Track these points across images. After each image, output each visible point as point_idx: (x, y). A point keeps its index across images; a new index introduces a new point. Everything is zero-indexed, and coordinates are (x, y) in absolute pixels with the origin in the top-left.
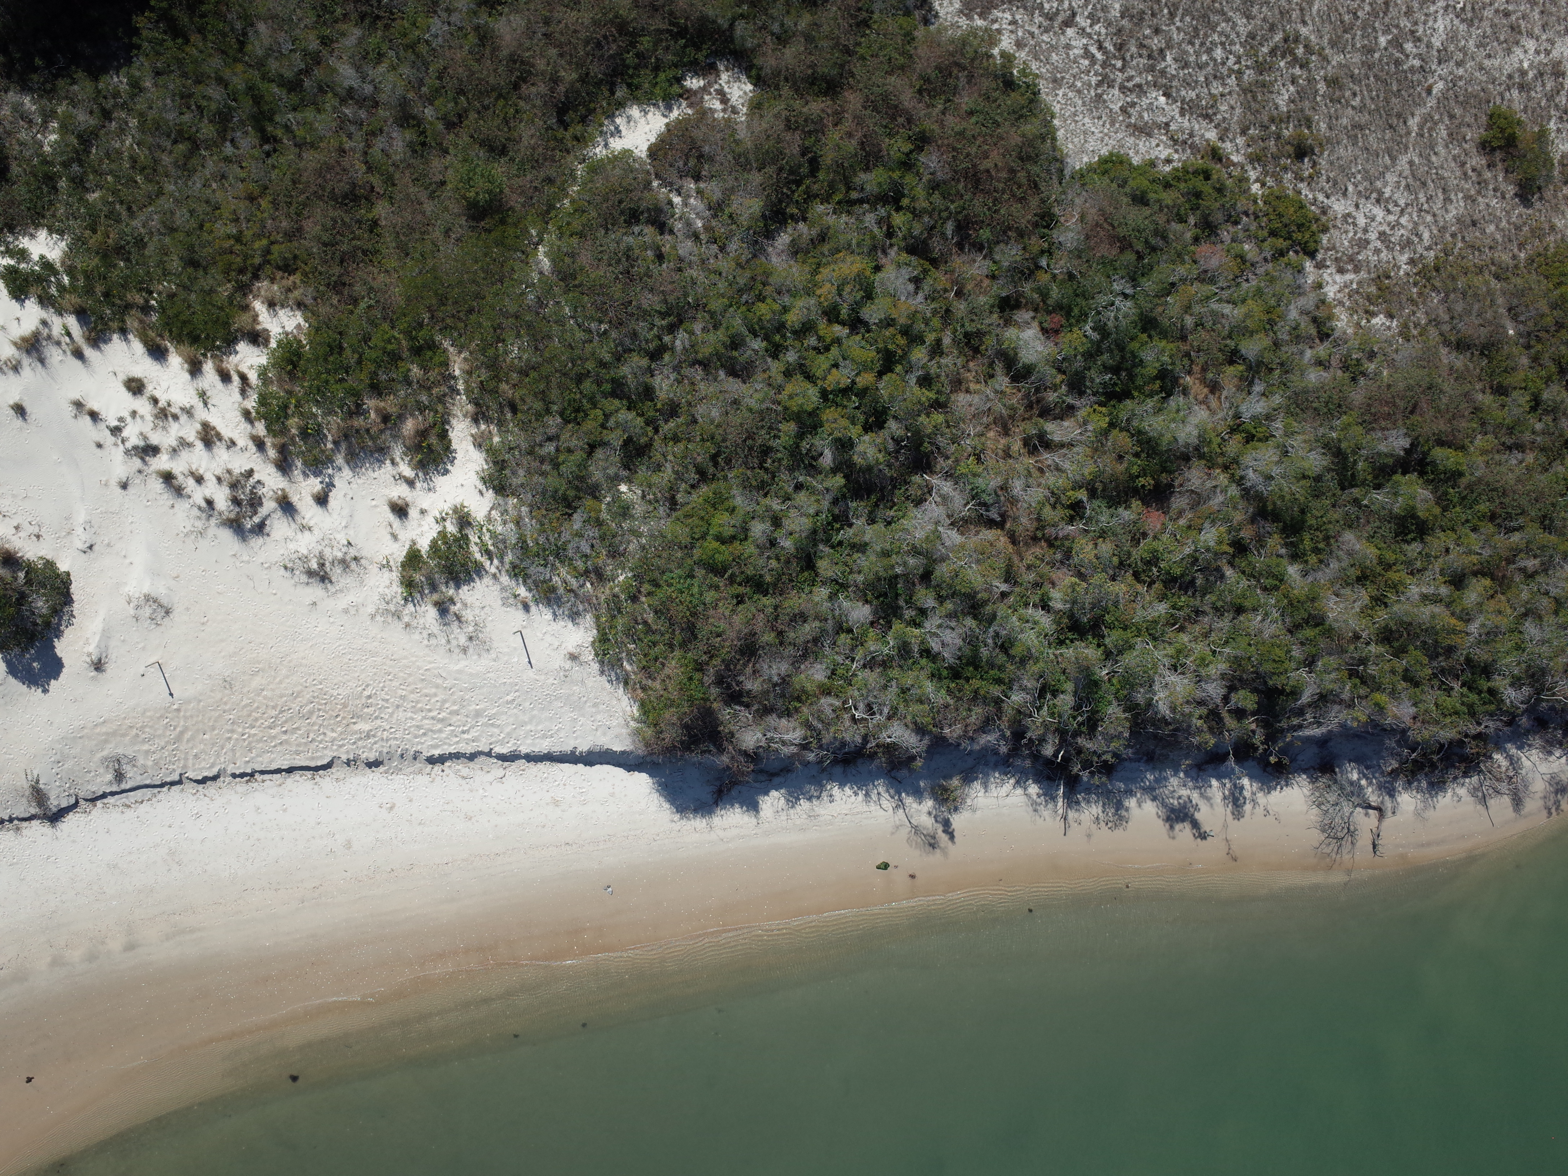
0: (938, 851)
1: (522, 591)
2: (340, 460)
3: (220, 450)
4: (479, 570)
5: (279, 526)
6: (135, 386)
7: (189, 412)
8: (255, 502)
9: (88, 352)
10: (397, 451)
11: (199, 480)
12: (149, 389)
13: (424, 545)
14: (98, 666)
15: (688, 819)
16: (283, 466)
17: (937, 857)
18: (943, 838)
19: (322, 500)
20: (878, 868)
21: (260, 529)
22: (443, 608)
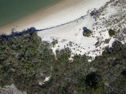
1: (48, 42)
2: (64, 49)
3: (73, 48)
4: (52, 43)
5: (68, 43)
6: (81, 52)
7: (76, 51)
8: (70, 45)
9: (85, 53)
10: (60, 51)
11: (75, 46)
12: (80, 52)
13: (56, 44)
14: (80, 29)
15: (33, 27)
16: (68, 48)
17: (13, 28)
18: (12, 30)
19: (65, 46)
21: (69, 43)
22: (54, 40)
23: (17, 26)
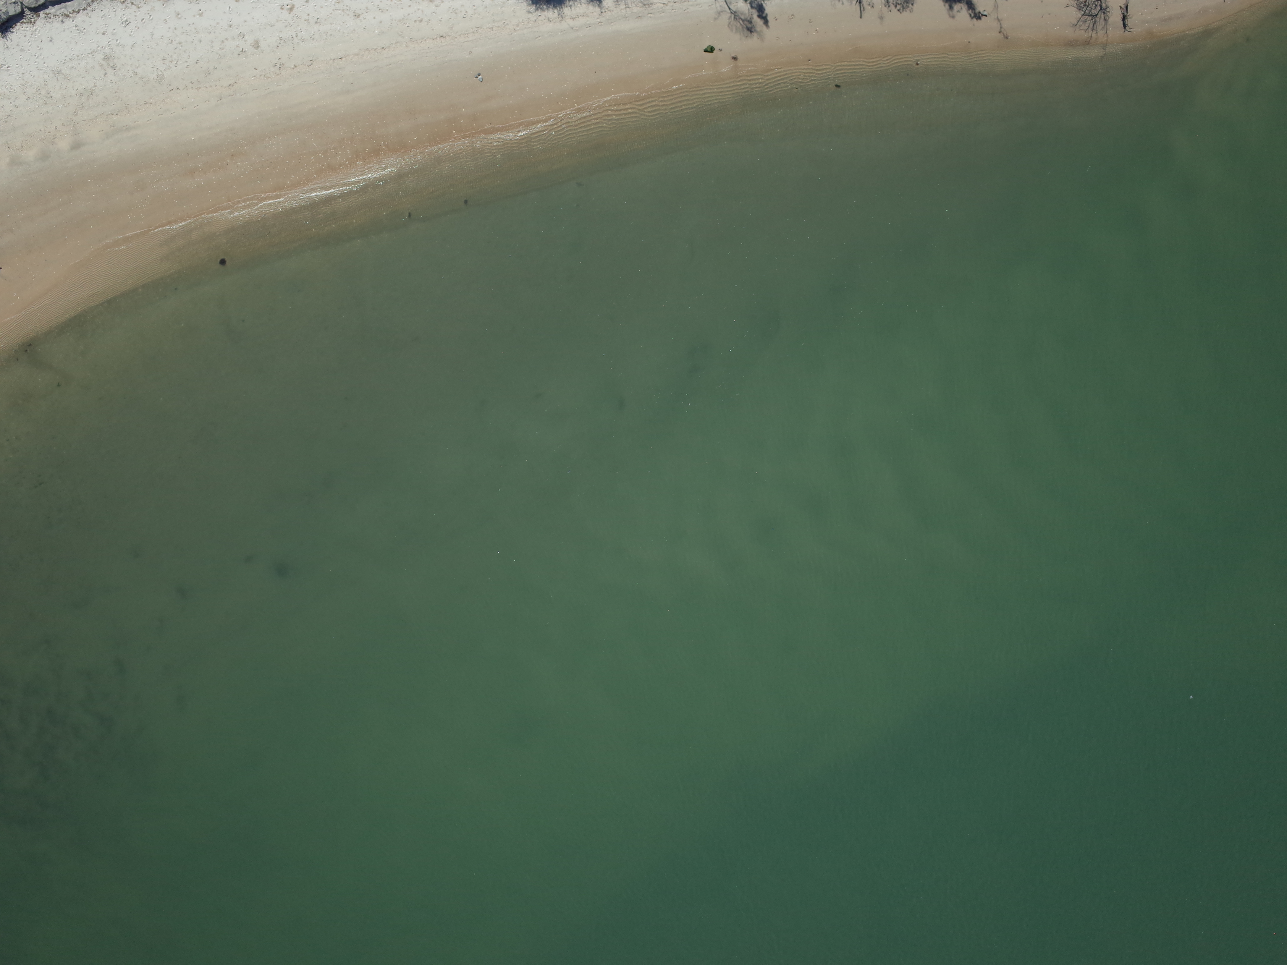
0: (755, 34)
15: (543, 10)
17: (753, 41)
18: (758, 22)
20: (706, 51)
23: (710, 50)
